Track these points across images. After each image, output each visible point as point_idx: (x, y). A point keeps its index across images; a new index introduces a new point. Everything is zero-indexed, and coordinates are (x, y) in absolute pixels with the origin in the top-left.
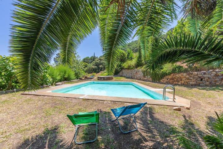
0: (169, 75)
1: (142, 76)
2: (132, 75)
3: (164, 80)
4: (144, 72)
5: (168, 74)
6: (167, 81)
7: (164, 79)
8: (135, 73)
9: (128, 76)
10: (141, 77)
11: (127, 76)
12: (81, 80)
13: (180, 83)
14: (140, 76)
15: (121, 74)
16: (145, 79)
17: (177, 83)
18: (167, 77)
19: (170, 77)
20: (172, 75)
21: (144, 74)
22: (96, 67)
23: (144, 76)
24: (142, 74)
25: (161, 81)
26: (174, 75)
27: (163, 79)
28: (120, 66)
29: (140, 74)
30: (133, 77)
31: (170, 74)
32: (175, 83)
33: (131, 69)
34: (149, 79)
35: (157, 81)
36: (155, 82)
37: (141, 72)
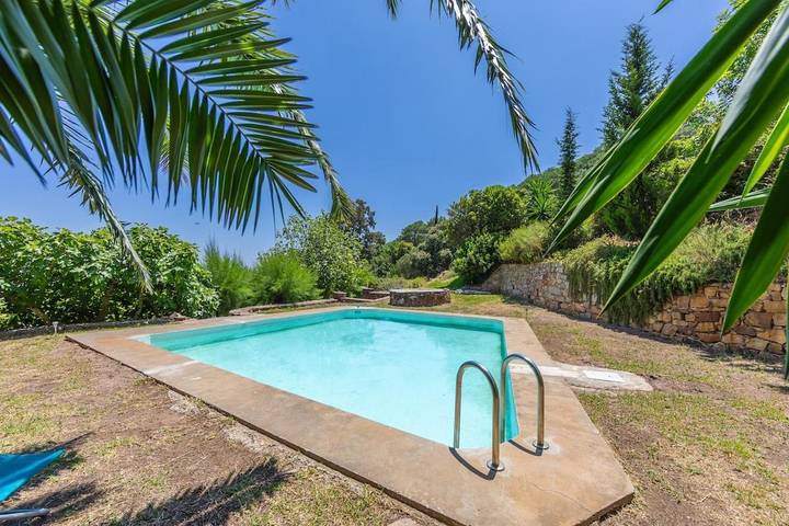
0: (689, 290)
1: (565, 293)
2: (532, 289)
3: (665, 317)
4: (572, 275)
5: (684, 287)
6: (684, 324)
7: (665, 315)
8: (541, 278)
9: (518, 292)
10: (562, 299)
11: (516, 292)
12: (340, 301)
13: (759, 344)
14: (557, 291)
15: (494, 281)
16: (580, 307)
17: (738, 339)
18: (683, 302)
19: (698, 303)
20: (709, 292)
21: (573, 283)
22: (428, 255)
23: (575, 294)
24: (567, 284)
25: (652, 321)
26: (718, 296)
27: (661, 310)
28: (491, 250)
29: (559, 287)
30: (532, 297)
31: (696, 287)
32: (726, 339)
33: (527, 261)
34: (594, 309)
35: (633, 324)
36: (622, 324)
37: (563, 274)
